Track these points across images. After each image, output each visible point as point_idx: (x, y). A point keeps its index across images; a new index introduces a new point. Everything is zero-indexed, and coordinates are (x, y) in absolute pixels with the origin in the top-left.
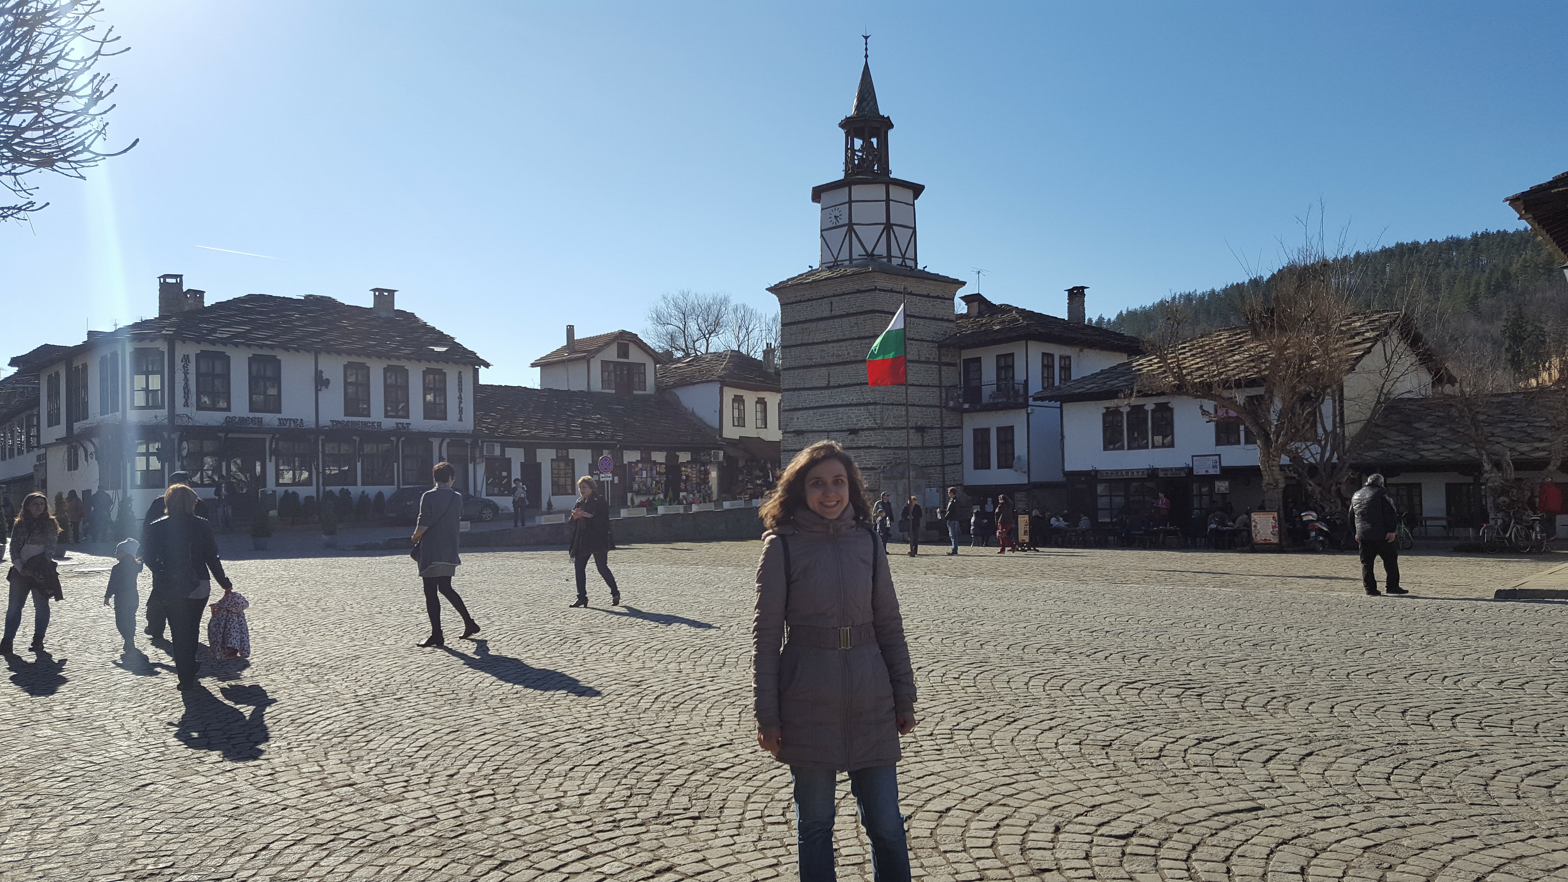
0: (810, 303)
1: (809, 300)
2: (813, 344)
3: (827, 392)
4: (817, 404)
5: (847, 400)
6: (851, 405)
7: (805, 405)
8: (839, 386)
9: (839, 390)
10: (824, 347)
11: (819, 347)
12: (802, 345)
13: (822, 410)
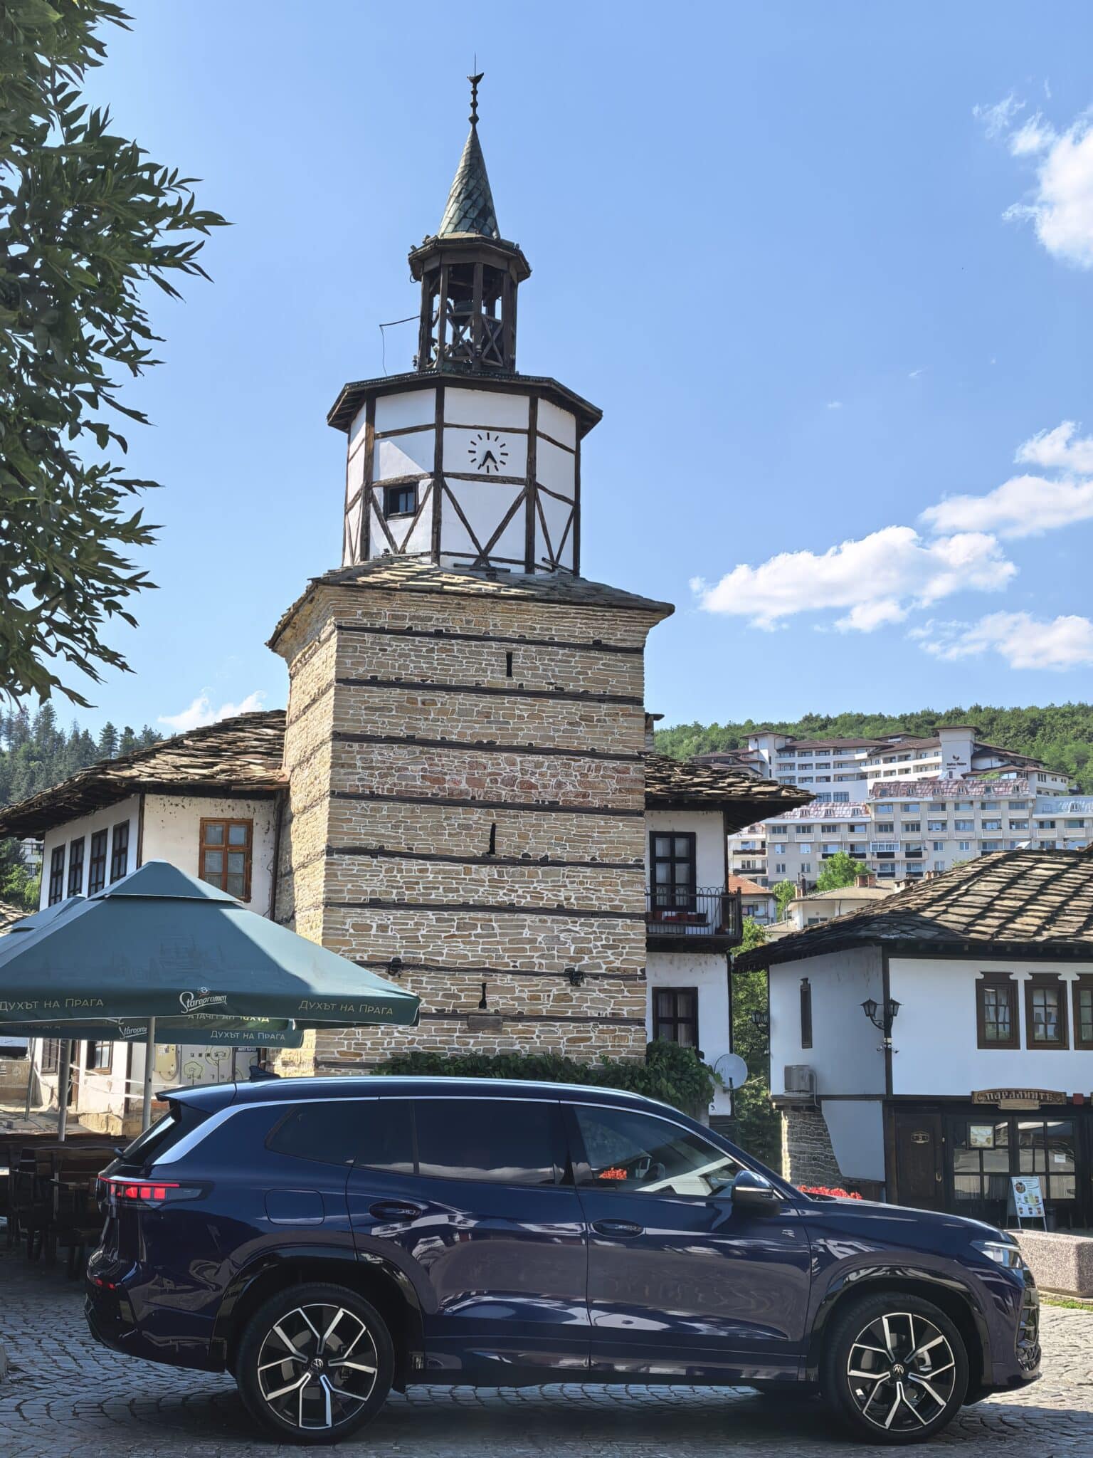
0: (441, 642)
1: (438, 634)
2: (444, 744)
3: (486, 872)
4: (451, 898)
5: (549, 898)
6: (560, 910)
7: (408, 896)
8: (525, 861)
9: (526, 870)
10: (482, 757)
11: (467, 755)
12: (410, 740)
13: (467, 916)
